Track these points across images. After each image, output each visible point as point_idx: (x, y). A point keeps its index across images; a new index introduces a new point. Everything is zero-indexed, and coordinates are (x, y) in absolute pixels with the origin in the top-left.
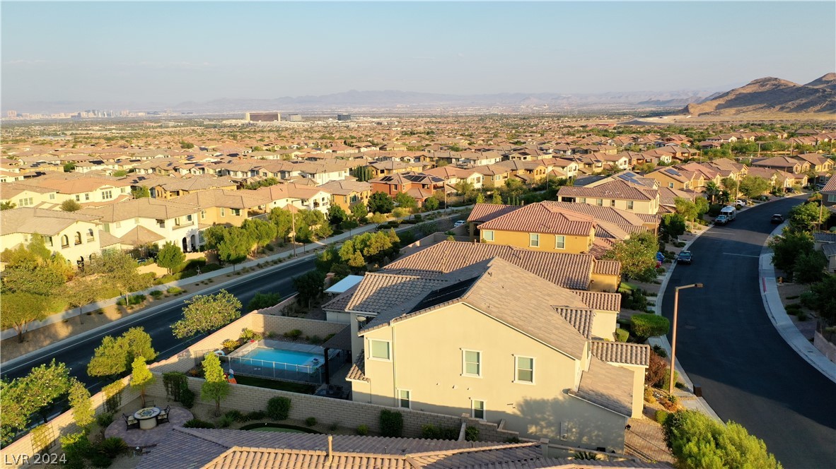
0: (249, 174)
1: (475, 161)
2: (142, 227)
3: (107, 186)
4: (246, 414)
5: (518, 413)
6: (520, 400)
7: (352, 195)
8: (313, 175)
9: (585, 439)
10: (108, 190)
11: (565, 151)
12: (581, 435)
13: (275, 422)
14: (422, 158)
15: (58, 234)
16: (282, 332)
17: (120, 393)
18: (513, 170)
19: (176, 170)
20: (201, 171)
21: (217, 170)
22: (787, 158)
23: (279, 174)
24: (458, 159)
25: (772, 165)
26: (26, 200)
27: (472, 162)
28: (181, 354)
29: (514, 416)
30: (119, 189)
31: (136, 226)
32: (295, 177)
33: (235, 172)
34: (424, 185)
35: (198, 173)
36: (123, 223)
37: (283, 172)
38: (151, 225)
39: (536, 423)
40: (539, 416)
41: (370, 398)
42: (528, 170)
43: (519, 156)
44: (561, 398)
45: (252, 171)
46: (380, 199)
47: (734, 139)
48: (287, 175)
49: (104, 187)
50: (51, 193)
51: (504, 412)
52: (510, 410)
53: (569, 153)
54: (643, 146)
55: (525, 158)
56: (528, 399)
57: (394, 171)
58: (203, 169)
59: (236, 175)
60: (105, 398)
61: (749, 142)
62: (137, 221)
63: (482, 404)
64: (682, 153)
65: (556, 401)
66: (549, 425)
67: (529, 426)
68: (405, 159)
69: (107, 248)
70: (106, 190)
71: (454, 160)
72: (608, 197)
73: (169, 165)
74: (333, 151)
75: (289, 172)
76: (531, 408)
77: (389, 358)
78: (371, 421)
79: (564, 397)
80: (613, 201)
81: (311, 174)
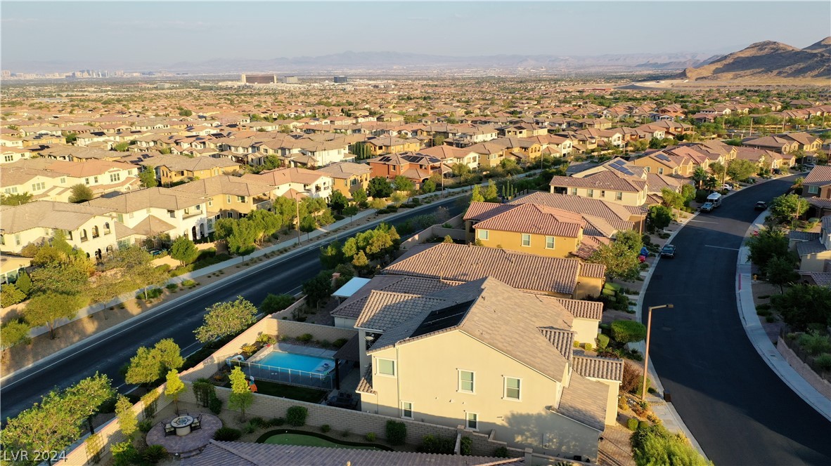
0: (250, 149)
1: (471, 136)
2: (154, 217)
3: (115, 169)
4: (267, 420)
5: (506, 424)
6: (509, 414)
7: (352, 178)
8: (313, 153)
9: (564, 448)
10: (116, 173)
11: (560, 125)
12: (561, 444)
13: (294, 429)
14: (419, 132)
15: (78, 229)
16: (294, 336)
17: (156, 400)
18: (508, 148)
19: (177, 144)
20: (202, 145)
21: (218, 145)
22: (776, 138)
23: (280, 151)
24: (454, 134)
25: (761, 144)
26: (38, 184)
27: (469, 138)
28: (205, 361)
29: (502, 427)
30: (126, 172)
31: (148, 215)
32: (296, 154)
33: (236, 148)
34: (421, 166)
35: (199, 147)
36: (135, 213)
37: (283, 149)
38: (162, 214)
39: (521, 433)
40: (525, 428)
41: (377, 410)
42: (523, 148)
43: (515, 130)
44: (543, 413)
45: (253, 147)
46: (379, 184)
47: (728, 111)
48: (287, 152)
49: (112, 169)
50: (62, 177)
51: (494, 424)
52: (499, 422)
53: (564, 126)
54: (637, 118)
55: (521, 132)
56: (515, 413)
57: (392, 148)
58: (204, 143)
59: (237, 150)
60: (144, 406)
61: (742, 113)
62: (148, 211)
63: (475, 416)
64: (676, 128)
65: (539, 416)
66: (533, 435)
67: (516, 435)
68: (403, 132)
69: (123, 239)
70: (114, 173)
71: (450, 135)
72: (598, 188)
73: (171, 138)
74: (331, 121)
75: (289, 149)
76: (518, 421)
77: (394, 374)
78: (378, 430)
79: (546, 412)
80: (603, 192)
81: (311, 152)
